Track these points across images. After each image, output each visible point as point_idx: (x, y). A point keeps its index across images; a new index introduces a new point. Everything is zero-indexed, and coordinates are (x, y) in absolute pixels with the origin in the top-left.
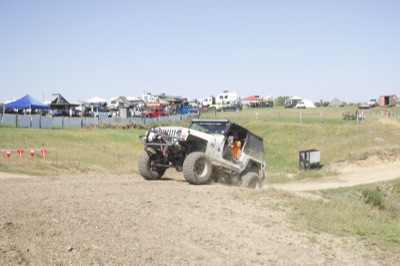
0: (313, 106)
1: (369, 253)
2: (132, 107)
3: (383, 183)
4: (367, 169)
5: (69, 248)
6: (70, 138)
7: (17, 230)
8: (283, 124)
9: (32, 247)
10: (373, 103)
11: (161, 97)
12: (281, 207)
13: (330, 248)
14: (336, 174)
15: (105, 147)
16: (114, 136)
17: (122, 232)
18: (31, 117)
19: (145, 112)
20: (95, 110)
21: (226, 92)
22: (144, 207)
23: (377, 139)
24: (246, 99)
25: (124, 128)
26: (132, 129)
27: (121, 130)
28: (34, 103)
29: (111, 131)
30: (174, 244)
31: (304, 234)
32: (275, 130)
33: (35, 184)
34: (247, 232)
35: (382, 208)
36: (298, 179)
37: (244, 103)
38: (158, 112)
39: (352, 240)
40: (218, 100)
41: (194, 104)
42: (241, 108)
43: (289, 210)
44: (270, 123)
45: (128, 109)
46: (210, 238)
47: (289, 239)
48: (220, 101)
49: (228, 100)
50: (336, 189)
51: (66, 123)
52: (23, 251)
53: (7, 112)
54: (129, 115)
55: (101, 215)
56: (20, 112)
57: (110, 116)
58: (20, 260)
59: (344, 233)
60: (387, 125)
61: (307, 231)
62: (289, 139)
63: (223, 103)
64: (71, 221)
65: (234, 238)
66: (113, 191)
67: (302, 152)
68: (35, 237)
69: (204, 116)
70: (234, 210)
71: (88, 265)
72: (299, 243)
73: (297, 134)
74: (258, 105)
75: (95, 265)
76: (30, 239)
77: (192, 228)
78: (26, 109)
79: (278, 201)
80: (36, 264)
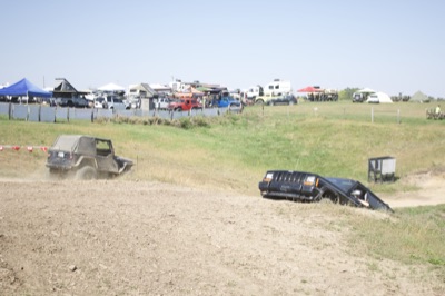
0: (391, 101)
1: (443, 285)
2: (156, 97)
5: (72, 267)
7: (10, 244)
8: (348, 123)
9: (27, 265)
11: (193, 86)
12: (335, 226)
13: (394, 278)
14: (415, 188)
15: (121, 148)
16: (133, 133)
17: (137, 251)
18: (29, 107)
19: (173, 103)
20: (109, 99)
21: (277, 80)
22: (166, 222)
24: (302, 91)
25: (145, 123)
26: (156, 125)
27: (142, 125)
28: (32, 90)
29: (129, 127)
30: (200, 267)
31: (363, 260)
33: (32, 190)
34: (291, 255)
38: (190, 104)
39: (421, 269)
40: (266, 91)
41: (236, 95)
42: (295, 102)
44: (332, 121)
45: (151, 99)
46: (245, 260)
47: (343, 265)
48: (270, 92)
49: (279, 90)
50: (415, 209)
51: (72, 116)
52: (16, 269)
54: (152, 106)
55: (113, 230)
56: (15, 100)
57: (128, 108)
58: (13, 279)
59: (413, 261)
61: (366, 256)
62: (356, 143)
63: (273, 95)
64: (76, 235)
65: (274, 261)
66: (128, 202)
67: (372, 159)
68: (32, 253)
69: (247, 110)
70: (277, 229)
71: (94, 289)
72: (355, 269)
73: (367, 136)
74: (318, 97)
75: (103, 288)
76: (25, 256)
77: (224, 248)
78: (21, 96)
79: (334, 219)
80: (32, 285)
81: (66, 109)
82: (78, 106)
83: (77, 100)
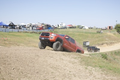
0: (88, 28)
1: (103, 73)
2: (33, 27)
3: (108, 52)
4: (103, 48)
5: (13, 68)
6: (14, 35)
8: (79, 33)
9: (2, 68)
10: (106, 28)
11: (42, 24)
12: (77, 58)
13: (91, 71)
15: (25, 39)
16: (28, 35)
17: (29, 64)
18: (3, 29)
19: (37, 28)
20: (22, 27)
21: (62, 23)
22: (36, 57)
23: (106, 39)
24: (68, 26)
25: (31, 33)
26: (33, 33)
28: (4, 24)
29: (27, 34)
30: (45, 68)
31: (84, 66)
34: (67, 65)
35: (107, 59)
37: (67, 27)
38: (42, 28)
39: (98, 68)
40: (59, 25)
41: (52, 27)
43: (80, 59)
44: (75, 33)
45: (32, 27)
46: (56, 67)
47: (79, 68)
49: (63, 25)
50: (94, 54)
51: (13, 31)
54: (32, 29)
57: (27, 29)
59: (96, 67)
60: (109, 35)
62: (80, 38)
63: (61, 26)
64: (14, 60)
65: (63, 67)
66: (27, 52)
67: (84, 42)
68: (3, 65)
69: (55, 30)
70: (63, 59)
71: (19, 74)
72: (82, 69)
73: (83, 37)
74: (72, 27)
75: (21, 74)
76: (1, 65)
77: (50, 64)
78: (1, 26)
79: (76, 56)
80: (3, 73)
81: (12, 29)
82: (15, 28)
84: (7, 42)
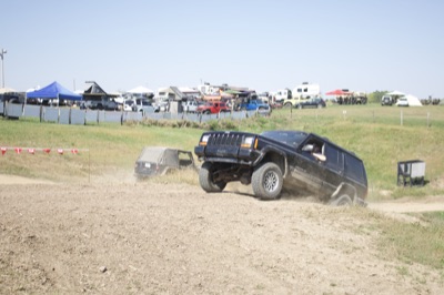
0: (420, 104)
2: (185, 100)
5: (103, 268)
6: (107, 137)
7: (41, 245)
8: (377, 126)
9: (58, 265)
11: (222, 89)
12: (365, 230)
13: (424, 283)
16: (162, 136)
17: (167, 253)
18: (60, 110)
19: (202, 106)
20: (138, 102)
21: (306, 83)
22: (194, 224)
24: (331, 93)
25: (174, 126)
26: (185, 128)
27: (171, 128)
28: (64, 92)
29: (158, 130)
30: (229, 269)
31: (392, 263)
32: (368, 134)
33: (63, 192)
34: (320, 259)
36: (395, 197)
38: (218, 107)
40: (295, 94)
41: (264, 98)
42: (324, 105)
43: (376, 233)
44: (361, 124)
45: (180, 102)
46: (274, 263)
47: (372, 269)
48: (299, 95)
49: (308, 93)
51: (102, 119)
52: (47, 269)
53: (29, 102)
54: (181, 109)
55: (143, 232)
56: (45, 103)
57: (157, 111)
58: (44, 280)
61: (395, 260)
62: (385, 146)
63: (302, 98)
64: (106, 236)
65: (302, 264)
66: (158, 203)
67: (401, 163)
68: (63, 254)
69: (276, 113)
70: (306, 232)
71: (124, 290)
72: (385, 273)
73: (396, 140)
74: (347, 100)
75: (133, 290)
76: (57, 257)
77: (252, 251)
78: (52, 99)
79: (363, 223)
80: (63, 285)
81: (95, 112)
82: (107, 109)
83: (107, 103)
84: (77, 166)
